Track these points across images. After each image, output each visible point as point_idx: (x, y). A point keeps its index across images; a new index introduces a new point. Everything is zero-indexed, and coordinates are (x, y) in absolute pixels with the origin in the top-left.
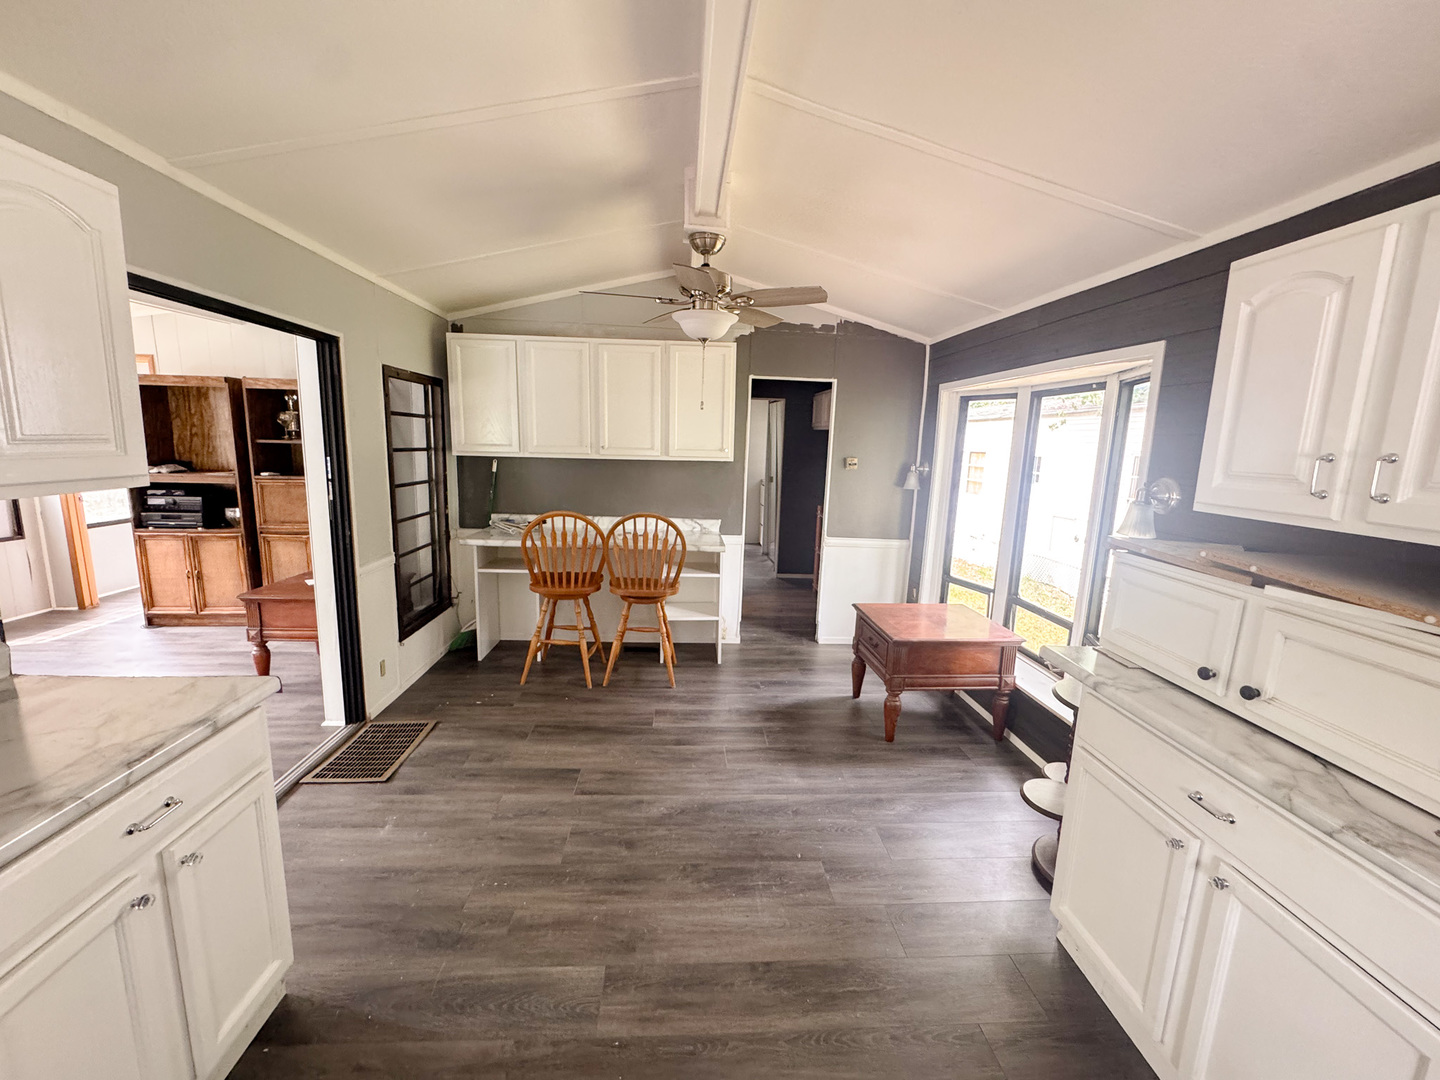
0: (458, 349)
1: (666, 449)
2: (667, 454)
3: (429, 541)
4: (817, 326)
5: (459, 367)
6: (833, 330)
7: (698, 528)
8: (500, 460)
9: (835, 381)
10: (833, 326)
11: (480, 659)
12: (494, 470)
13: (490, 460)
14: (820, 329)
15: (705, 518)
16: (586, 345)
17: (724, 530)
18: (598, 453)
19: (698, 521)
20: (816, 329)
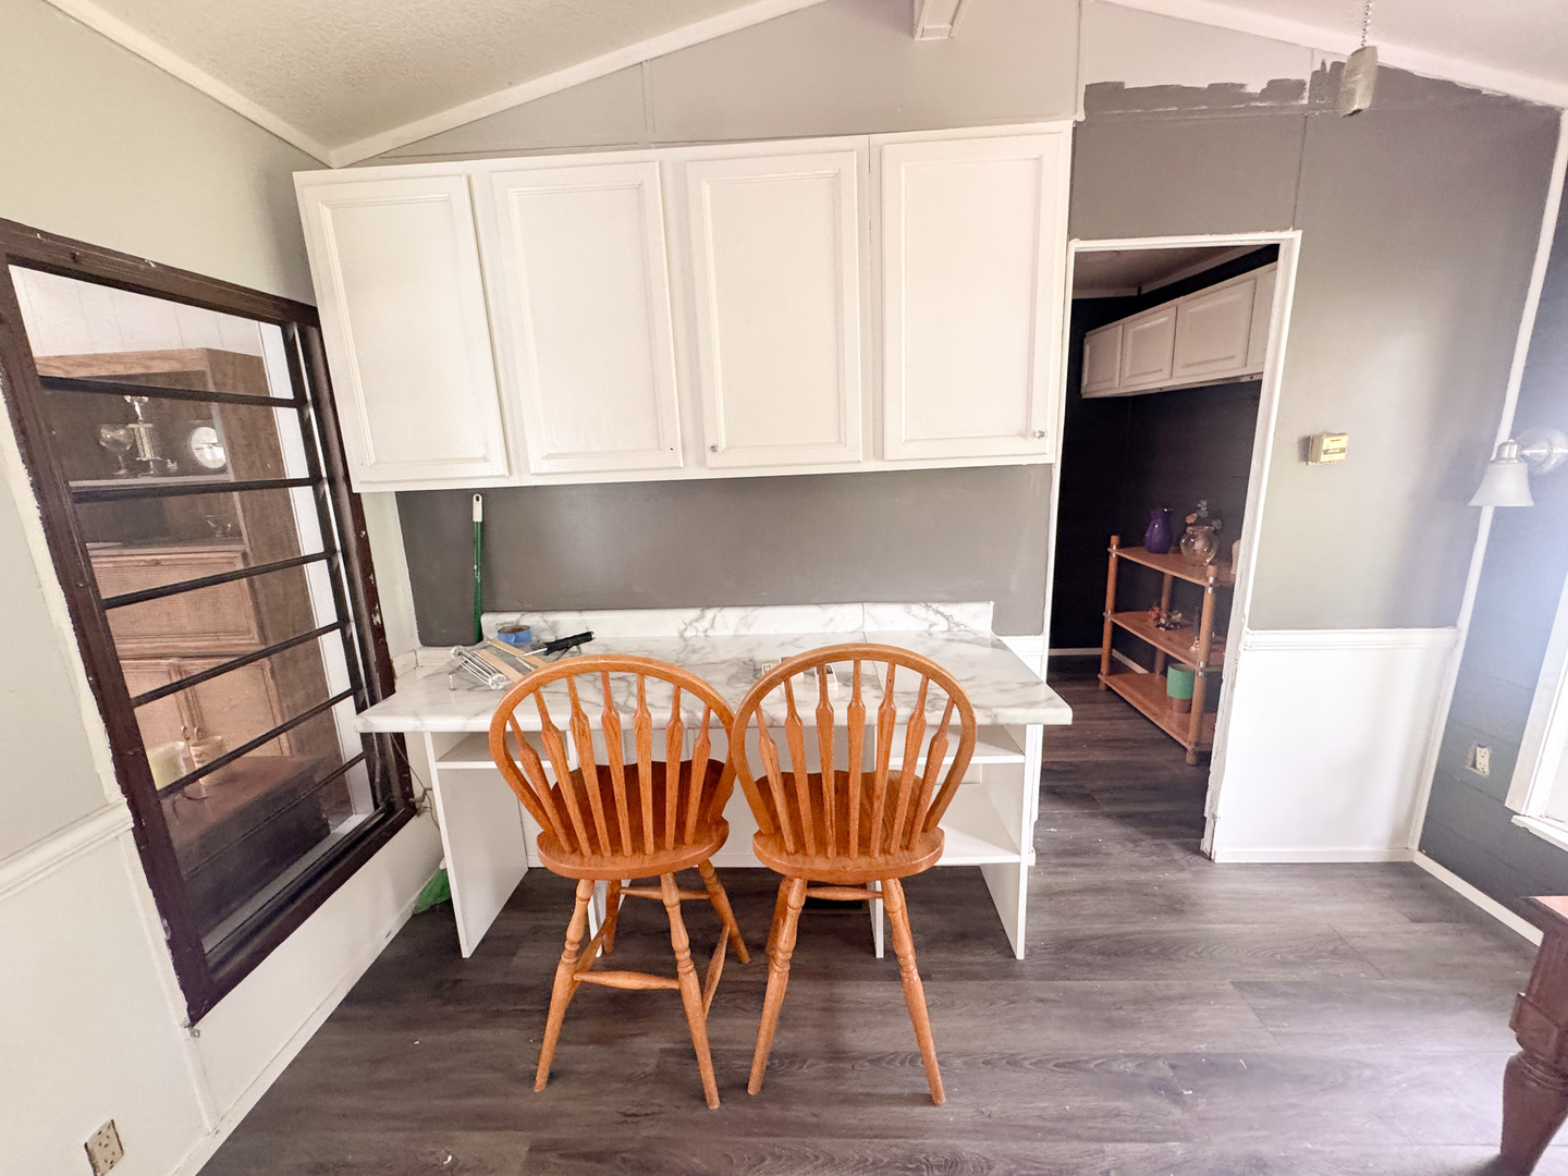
0: (326, 213)
1: (877, 443)
2: (880, 454)
3: (348, 686)
4: (1255, 87)
5: (335, 259)
6: (1299, 96)
7: (942, 625)
8: (485, 493)
9: (1291, 241)
10: (1301, 84)
11: (466, 953)
12: (478, 517)
13: (466, 495)
14: (1265, 94)
15: (957, 601)
16: (650, 164)
17: (1001, 625)
18: (702, 463)
19: (941, 608)
20: (1251, 97)
